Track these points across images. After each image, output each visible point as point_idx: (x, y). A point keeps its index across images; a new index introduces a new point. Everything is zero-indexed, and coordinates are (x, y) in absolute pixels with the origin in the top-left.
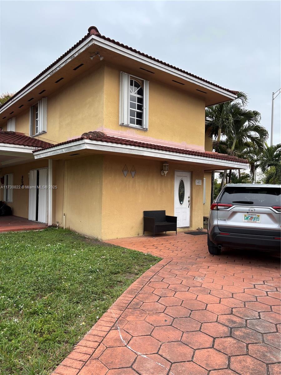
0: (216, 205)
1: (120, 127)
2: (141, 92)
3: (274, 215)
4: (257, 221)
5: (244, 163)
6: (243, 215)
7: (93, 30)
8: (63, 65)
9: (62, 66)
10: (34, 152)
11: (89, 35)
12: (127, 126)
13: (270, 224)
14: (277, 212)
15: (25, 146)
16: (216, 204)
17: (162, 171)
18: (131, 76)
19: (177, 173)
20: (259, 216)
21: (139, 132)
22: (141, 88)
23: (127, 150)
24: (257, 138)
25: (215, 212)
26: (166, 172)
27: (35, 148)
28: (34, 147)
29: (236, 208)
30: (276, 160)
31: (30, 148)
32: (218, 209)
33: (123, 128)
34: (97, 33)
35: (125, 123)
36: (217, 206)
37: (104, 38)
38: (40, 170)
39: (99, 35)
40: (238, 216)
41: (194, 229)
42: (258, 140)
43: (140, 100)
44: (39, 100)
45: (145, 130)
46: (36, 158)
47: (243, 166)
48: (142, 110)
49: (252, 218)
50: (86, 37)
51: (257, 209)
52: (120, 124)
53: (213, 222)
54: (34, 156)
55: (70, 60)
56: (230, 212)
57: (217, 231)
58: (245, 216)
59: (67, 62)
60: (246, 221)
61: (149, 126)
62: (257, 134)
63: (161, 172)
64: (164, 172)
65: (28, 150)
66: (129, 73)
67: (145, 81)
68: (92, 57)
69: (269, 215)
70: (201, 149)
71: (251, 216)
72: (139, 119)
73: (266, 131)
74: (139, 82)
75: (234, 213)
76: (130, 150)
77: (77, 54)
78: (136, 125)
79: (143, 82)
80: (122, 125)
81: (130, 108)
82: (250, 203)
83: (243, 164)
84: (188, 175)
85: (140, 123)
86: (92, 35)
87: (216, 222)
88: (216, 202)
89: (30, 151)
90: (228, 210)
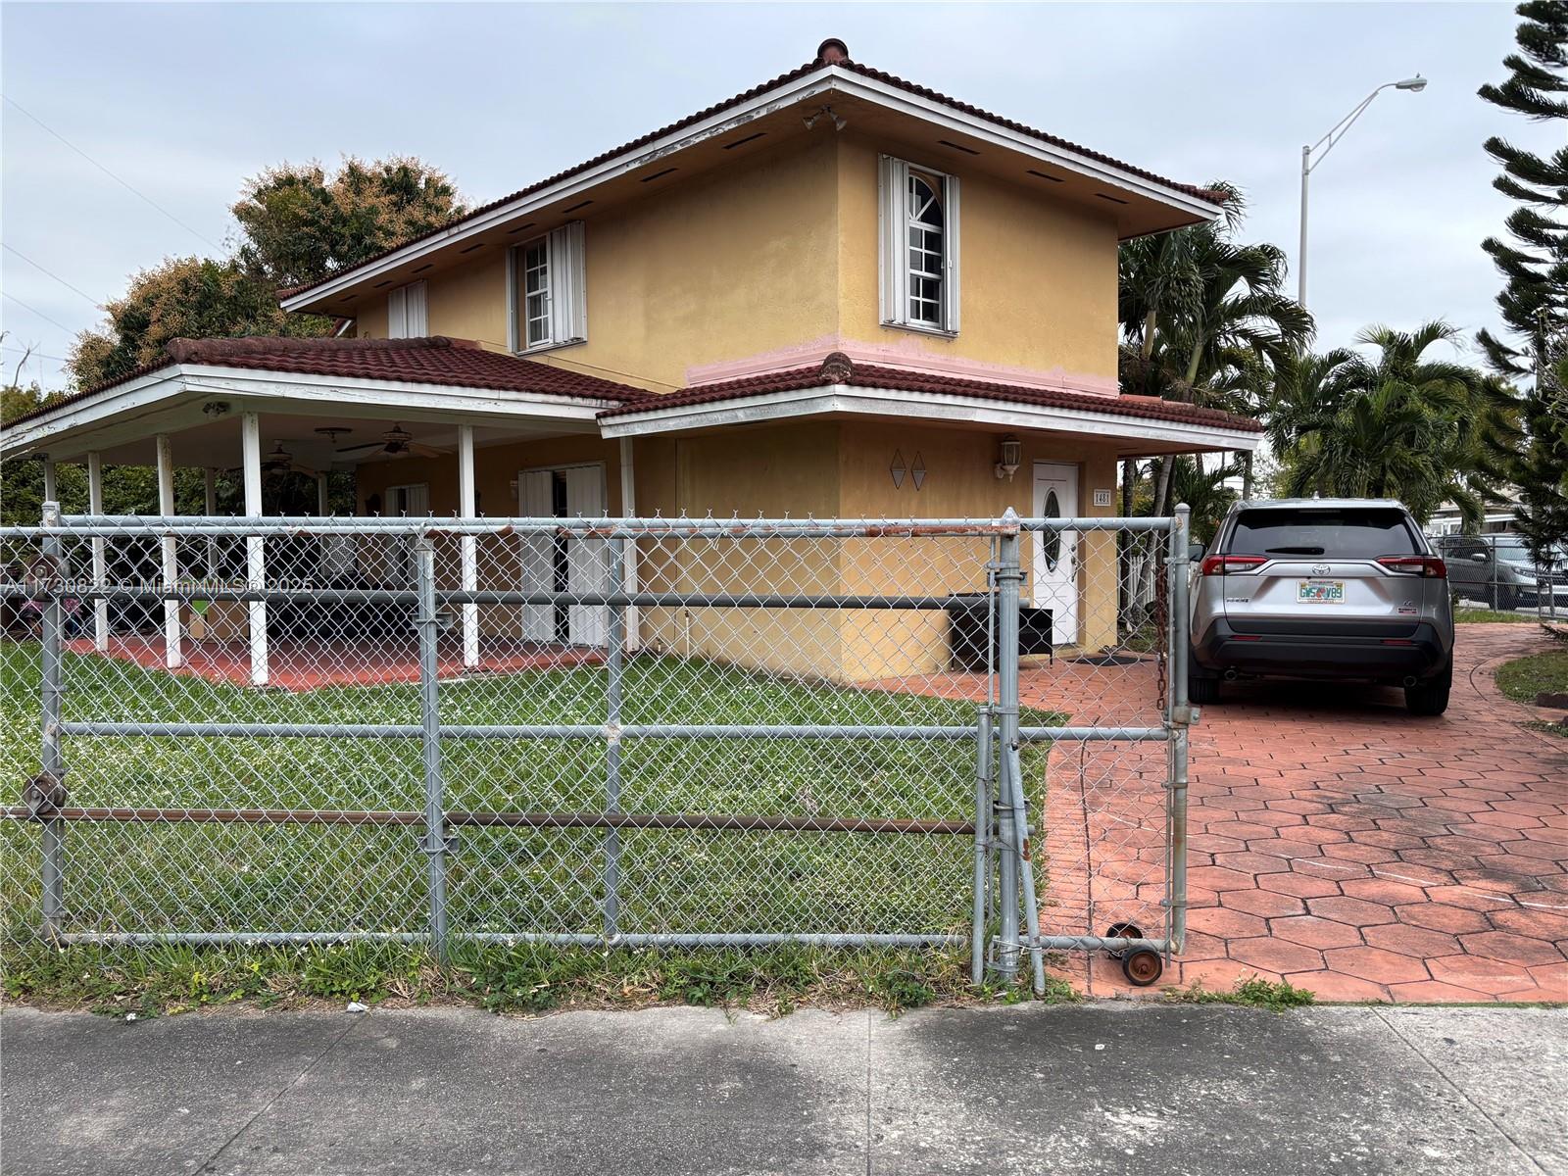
0: (1218, 562)
1: (882, 332)
2: (935, 215)
3: (1382, 579)
4: (1337, 600)
5: (1249, 430)
6: (1295, 584)
7: (833, 50)
8: (702, 138)
9: (697, 141)
10: (598, 416)
11: (818, 64)
12: (903, 328)
13: (1372, 604)
14: (1390, 573)
15: (572, 395)
16: (1219, 558)
17: (999, 466)
18: (910, 168)
19: (1039, 471)
20: (1340, 586)
21: (931, 343)
22: (935, 201)
23: (934, 407)
24: (1276, 337)
25: (1215, 581)
26: (1012, 469)
27: (599, 401)
28: (596, 398)
29: (1275, 566)
30: (1326, 409)
31: (587, 402)
32: (1225, 573)
33: (891, 334)
34: (843, 59)
35: (899, 320)
36: (1224, 563)
37: (861, 70)
38: (568, 471)
39: (849, 66)
40: (1282, 586)
41: (1090, 649)
42: (1276, 344)
43: (935, 241)
44: (551, 229)
45: (950, 336)
46: (607, 434)
47: (1246, 442)
48: (941, 272)
49: (1321, 591)
50: (807, 70)
51: (1337, 566)
52: (882, 323)
53: (1211, 609)
54: (599, 428)
55: (733, 126)
56: (1261, 580)
57: (1224, 630)
58: (1303, 586)
59: (721, 131)
60: (1305, 599)
61: (963, 321)
62: (1275, 325)
63: (994, 468)
64: (1008, 467)
65: (580, 410)
66: (904, 157)
67: (948, 177)
68: (809, 119)
69: (1368, 580)
70: (1110, 387)
71: (1320, 586)
72: (930, 298)
73: (1306, 315)
74: (927, 180)
75: (1272, 580)
76: (941, 408)
77: (764, 112)
78: (921, 321)
79: (941, 181)
80: (889, 326)
81: (911, 268)
82: (1315, 552)
83: (1245, 435)
84: (1070, 473)
85: (932, 312)
86: (830, 64)
87: (1219, 608)
88: (1218, 552)
89: (589, 414)
90: (1256, 571)
